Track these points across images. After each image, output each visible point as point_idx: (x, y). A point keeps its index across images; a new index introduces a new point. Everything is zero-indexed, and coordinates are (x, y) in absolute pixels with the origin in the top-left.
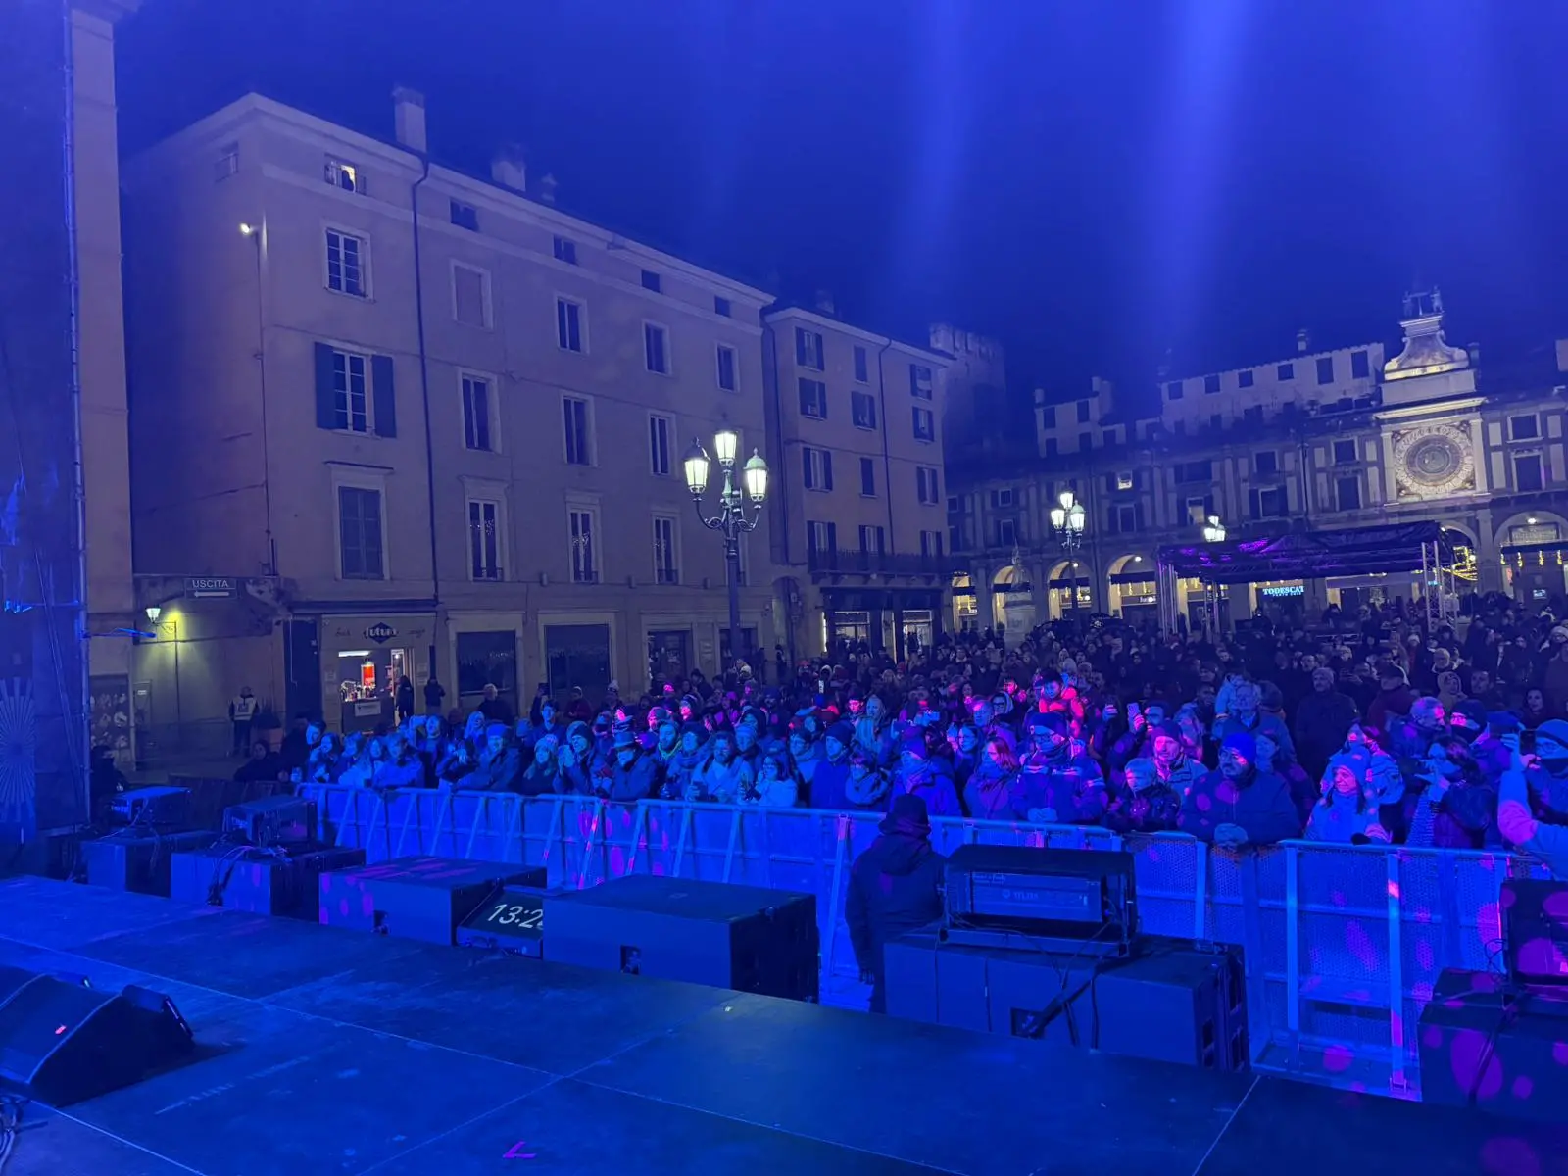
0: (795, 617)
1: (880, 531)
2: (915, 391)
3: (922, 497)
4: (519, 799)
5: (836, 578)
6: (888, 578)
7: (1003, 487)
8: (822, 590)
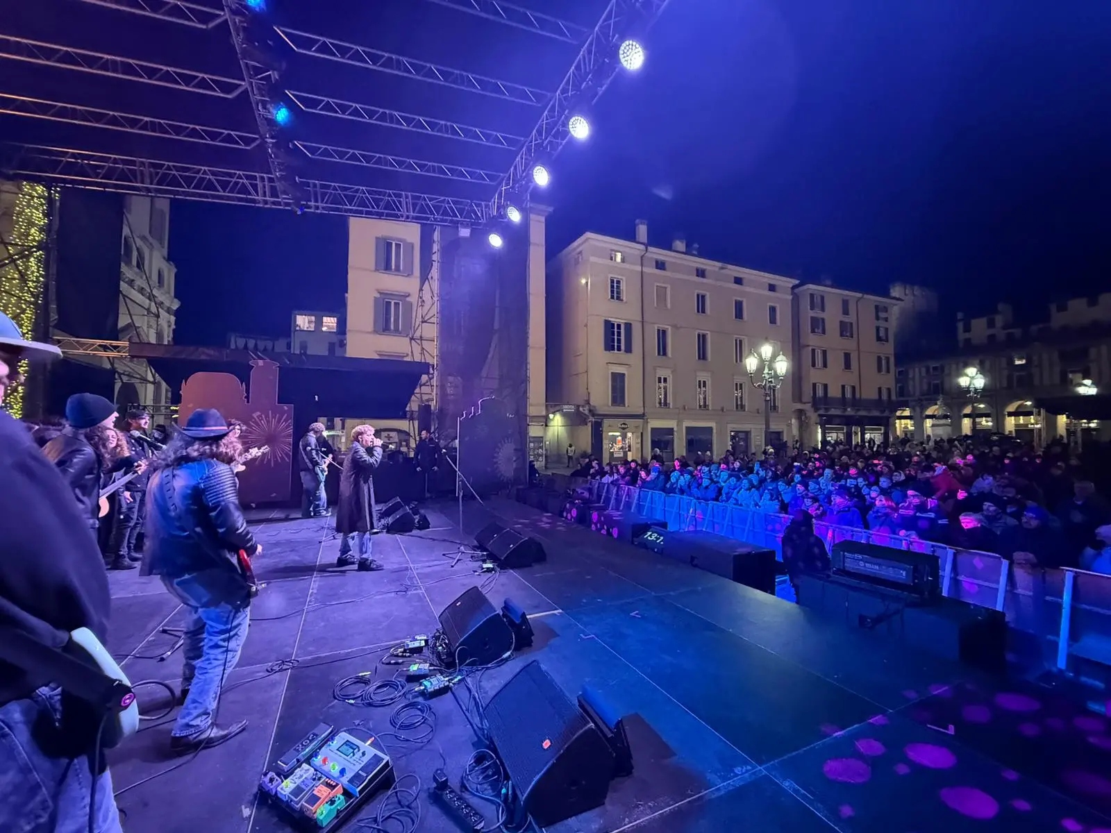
0: (803, 426)
1: (854, 388)
2: (878, 318)
3: (880, 370)
4: (664, 494)
5: (827, 410)
6: (858, 410)
7: (933, 364)
8: (820, 416)
